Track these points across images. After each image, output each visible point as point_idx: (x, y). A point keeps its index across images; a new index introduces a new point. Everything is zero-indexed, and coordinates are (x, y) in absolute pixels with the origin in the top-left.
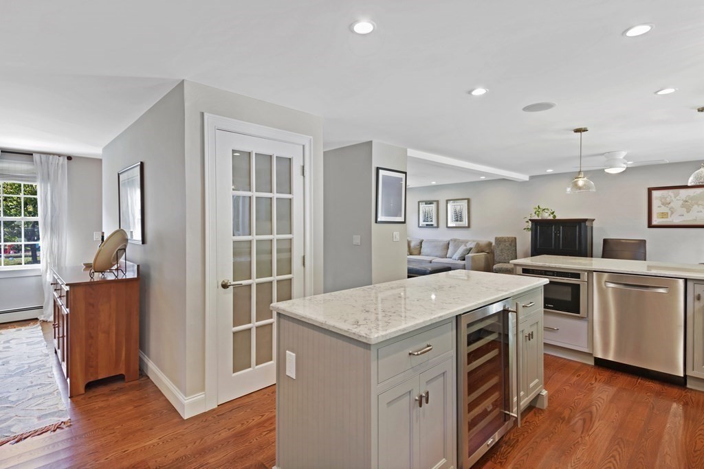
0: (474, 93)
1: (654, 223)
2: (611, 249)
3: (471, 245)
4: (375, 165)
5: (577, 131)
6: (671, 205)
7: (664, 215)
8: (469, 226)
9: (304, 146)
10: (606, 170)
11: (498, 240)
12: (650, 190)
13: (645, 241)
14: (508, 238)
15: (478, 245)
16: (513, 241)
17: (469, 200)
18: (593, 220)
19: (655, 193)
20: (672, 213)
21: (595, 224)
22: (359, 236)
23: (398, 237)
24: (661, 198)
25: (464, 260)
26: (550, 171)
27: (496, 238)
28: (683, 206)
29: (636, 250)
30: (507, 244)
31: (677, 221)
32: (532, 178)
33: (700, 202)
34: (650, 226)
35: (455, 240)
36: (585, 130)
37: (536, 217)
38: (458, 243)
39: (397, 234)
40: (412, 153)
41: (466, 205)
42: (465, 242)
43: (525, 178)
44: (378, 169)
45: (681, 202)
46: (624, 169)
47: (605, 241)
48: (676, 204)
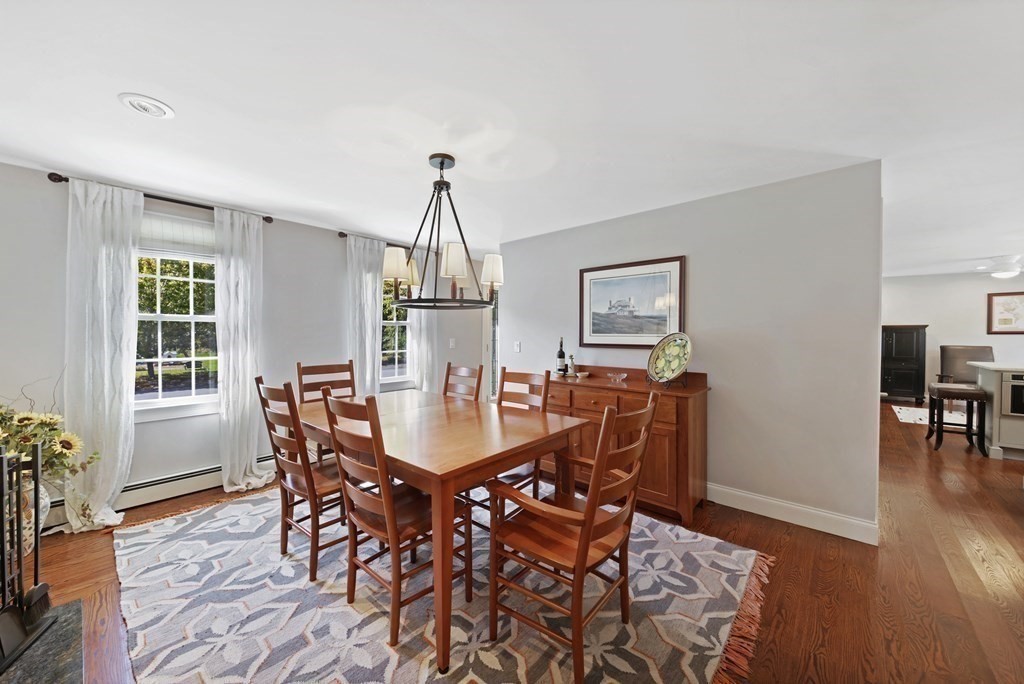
1: (995, 329)
7: (1005, 321)
10: (993, 275)
12: (990, 296)
18: (927, 326)
19: (996, 299)
24: (1004, 304)
34: (990, 332)
46: (1017, 273)
47: (943, 349)
48: (1020, 310)
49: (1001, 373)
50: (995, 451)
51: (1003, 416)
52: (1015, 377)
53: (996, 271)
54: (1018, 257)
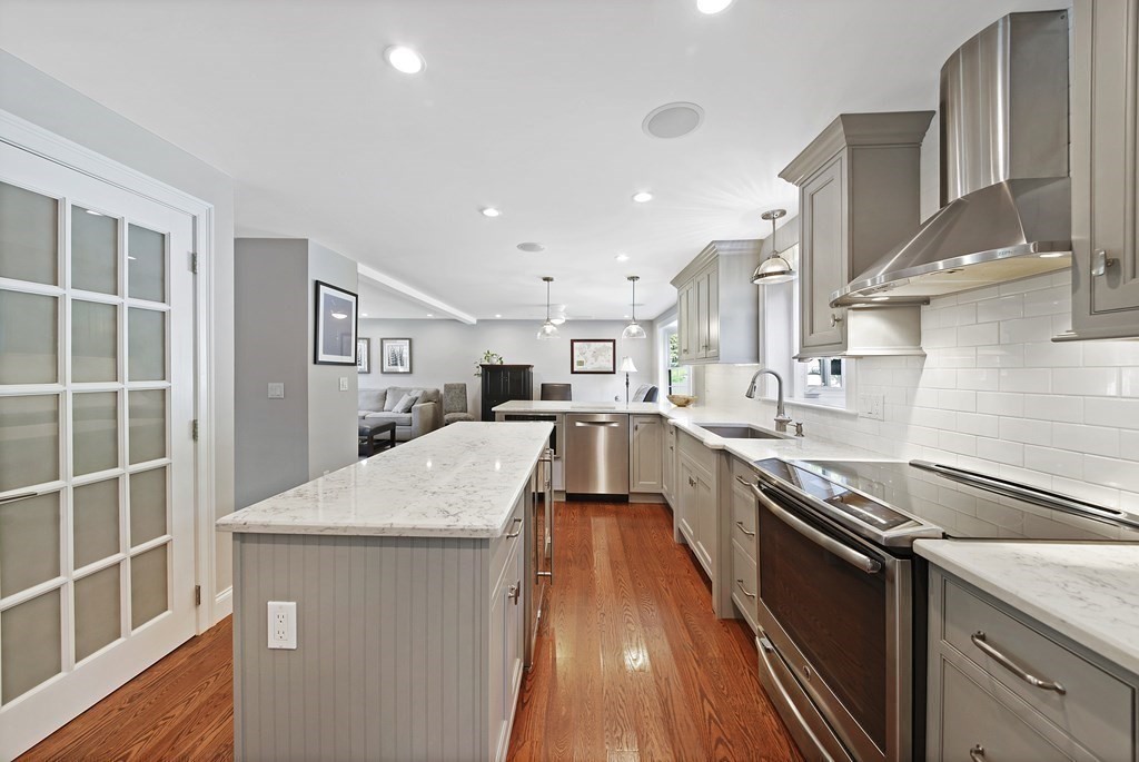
0: (485, 212)
1: (575, 370)
2: (548, 392)
3: (419, 394)
4: (312, 277)
5: (545, 279)
6: (586, 355)
7: (581, 363)
8: (411, 372)
9: (194, 218)
11: (448, 388)
12: (573, 341)
14: (459, 385)
15: (425, 393)
16: (463, 388)
17: (410, 340)
18: (532, 366)
19: (575, 344)
20: (586, 362)
21: (534, 370)
22: (282, 385)
23: (346, 384)
24: (580, 349)
25: (409, 411)
26: (498, 316)
27: (446, 386)
28: (593, 356)
29: (563, 392)
30: (458, 391)
31: (589, 369)
32: (478, 321)
33: (603, 354)
34: (573, 372)
35: (394, 389)
36: (552, 280)
37: (486, 363)
38: (398, 392)
39: (344, 381)
40: (363, 269)
41: (408, 347)
42: (408, 391)
43: (472, 320)
44: (317, 284)
45: (592, 353)
46: (564, 321)
47: (544, 385)
48: (589, 354)
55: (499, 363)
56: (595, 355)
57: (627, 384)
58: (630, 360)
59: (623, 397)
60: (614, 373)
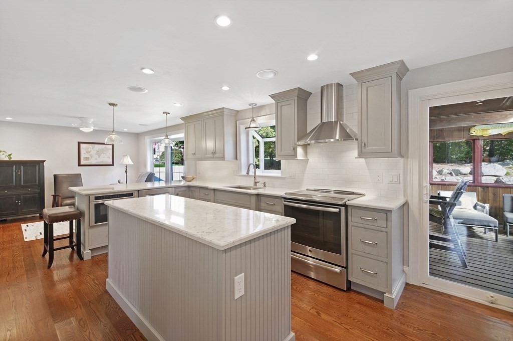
1: (82, 163)
5: (111, 104)
6: (91, 153)
7: (87, 159)
10: (81, 129)
12: (79, 143)
13: (80, 174)
18: (45, 161)
19: (82, 145)
20: (91, 158)
24: (85, 149)
28: (97, 154)
29: (75, 180)
31: (94, 163)
33: (104, 152)
34: (80, 165)
45: (96, 152)
46: (92, 130)
47: (55, 176)
48: (93, 152)
49: (89, 196)
50: (87, 254)
51: (91, 227)
52: (97, 198)
53: (83, 126)
54: (92, 120)
55: (7, 159)
56: (99, 153)
57: (126, 172)
58: (129, 157)
59: (123, 180)
60: (113, 165)
